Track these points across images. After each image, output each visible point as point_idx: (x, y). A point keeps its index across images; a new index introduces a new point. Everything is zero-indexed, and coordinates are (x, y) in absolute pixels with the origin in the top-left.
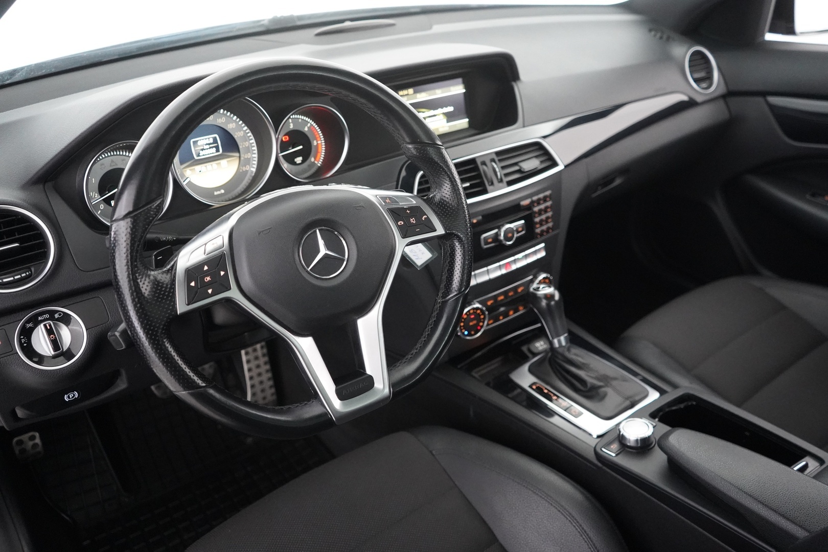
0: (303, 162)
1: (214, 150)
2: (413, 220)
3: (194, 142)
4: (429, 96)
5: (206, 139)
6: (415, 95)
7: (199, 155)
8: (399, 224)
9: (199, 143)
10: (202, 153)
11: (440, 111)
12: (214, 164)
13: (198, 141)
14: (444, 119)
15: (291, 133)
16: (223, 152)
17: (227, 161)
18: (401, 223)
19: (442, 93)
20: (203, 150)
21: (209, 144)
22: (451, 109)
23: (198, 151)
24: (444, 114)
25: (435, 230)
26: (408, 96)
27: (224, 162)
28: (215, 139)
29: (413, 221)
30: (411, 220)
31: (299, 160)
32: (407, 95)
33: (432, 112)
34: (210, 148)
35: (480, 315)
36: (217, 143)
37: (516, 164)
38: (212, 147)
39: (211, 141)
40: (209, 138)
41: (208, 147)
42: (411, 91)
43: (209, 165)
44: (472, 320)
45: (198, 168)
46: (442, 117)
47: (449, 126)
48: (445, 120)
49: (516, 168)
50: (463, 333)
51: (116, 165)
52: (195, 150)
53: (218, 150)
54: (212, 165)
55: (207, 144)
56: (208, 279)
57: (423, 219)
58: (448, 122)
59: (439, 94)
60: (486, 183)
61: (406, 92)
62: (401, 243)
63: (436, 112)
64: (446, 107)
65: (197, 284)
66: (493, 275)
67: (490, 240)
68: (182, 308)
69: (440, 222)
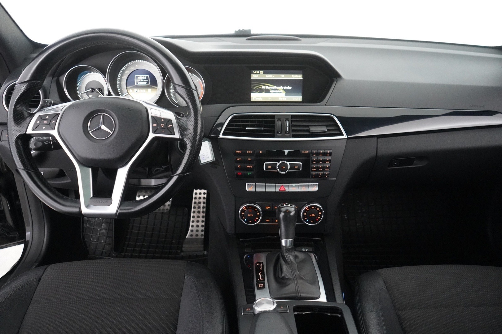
1: (146, 82)
3: (136, 77)
5: (143, 76)
6: (264, 75)
7: (137, 84)
9: (139, 78)
10: (139, 83)
11: (282, 87)
12: (144, 90)
13: (138, 77)
14: (284, 93)
16: (150, 85)
17: (151, 90)
19: (285, 77)
20: (140, 81)
21: (144, 79)
22: (290, 88)
23: (137, 82)
24: (284, 89)
27: (149, 90)
28: (147, 78)
29: (162, 126)
33: (275, 87)
34: (144, 81)
35: (257, 213)
36: (148, 80)
37: (308, 126)
38: (145, 81)
39: (145, 78)
40: (144, 77)
41: (143, 80)
42: (262, 72)
43: (141, 90)
44: (250, 213)
45: (136, 90)
46: (282, 91)
47: (287, 98)
49: (307, 129)
51: (95, 79)
52: (136, 81)
53: (147, 83)
54: (143, 90)
55: (143, 79)
56: (46, 122)
57: (169, 126)
58: (286, 95)
59: (282, 77)
60: (276, 132)
61: (258, 72)
62: (151, 136)
63: (278, 88)
64: (287, 86)
65: (40, 122)
66: (269, 189)
67: (270, 167)
68: (29, 131)
69: (178, 131)
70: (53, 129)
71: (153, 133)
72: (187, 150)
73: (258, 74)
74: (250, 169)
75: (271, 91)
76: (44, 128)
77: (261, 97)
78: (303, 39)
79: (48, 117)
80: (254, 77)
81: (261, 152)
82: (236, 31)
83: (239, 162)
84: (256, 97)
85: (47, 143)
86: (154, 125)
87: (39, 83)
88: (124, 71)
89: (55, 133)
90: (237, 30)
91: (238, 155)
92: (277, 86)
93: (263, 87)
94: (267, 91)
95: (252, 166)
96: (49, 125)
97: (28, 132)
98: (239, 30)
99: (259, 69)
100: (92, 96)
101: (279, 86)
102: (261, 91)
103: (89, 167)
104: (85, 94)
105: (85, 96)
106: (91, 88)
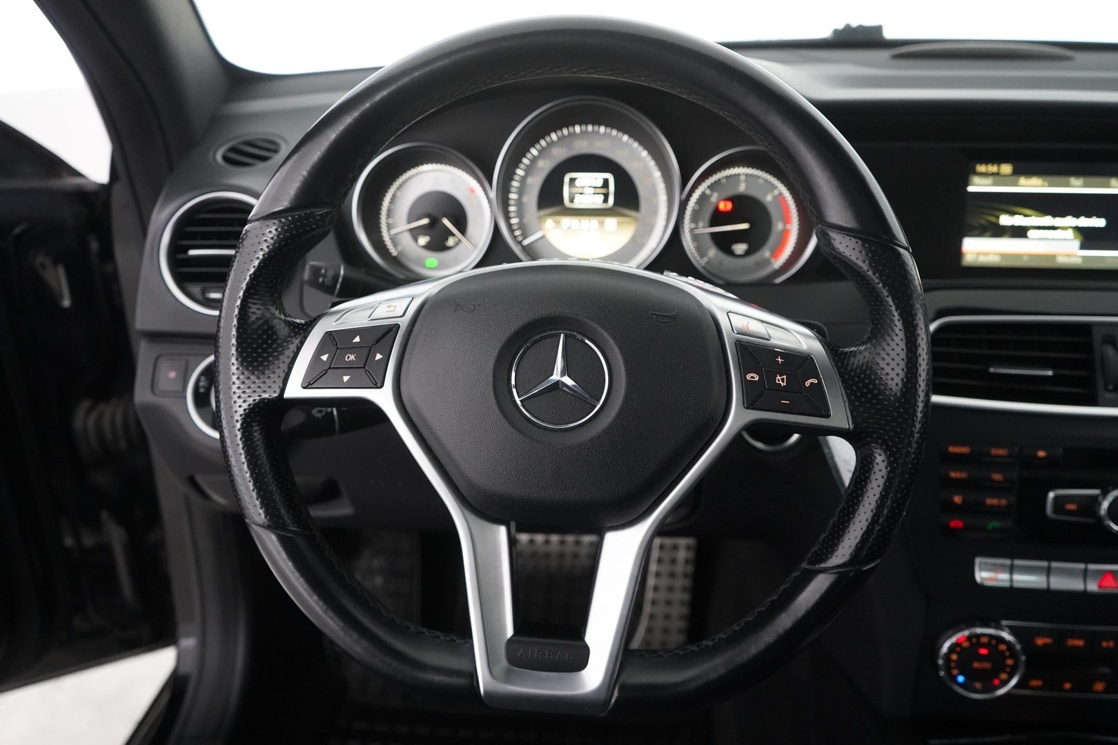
0: (748, 253)
1: (601, 197)
2: (783, 380)
3: (569, 177)
4: (1050, 186)
5: (591, 178)
6: (1014, 178)
7: (572, 202)
8: (748, 378)
9: (579, 182)
10: (579, 199)
11: (1070, 221)
12: (594, 221)
13: (577, 178)
15: (737, 200)
16: (614, 205)
17: (618, 223)
18: (753, 377)
19: (1085, 186)
20: (581, 194)
21: (595, 187)
22: (1100, 223)
23: (572, 195)
24: (1078, 230)
25: (828, 416)
26: (997, 178)
27: (611, 222)
28: (606, 182)
29: (781, 380)
30: (778, 377)
31: (740, 248)
32: (997, 174)
33: (1048, 220)
34: (595, 194)
35: (1005, 658)
36: (609, 189)
38: (598, 194)
39: (600, 183)
41: (591, 191)
42: (1006, 169)
43: (585, 221)
44: (982, 658)
45: (566, 221)
46: (1070, 234)
47: (1084, 258)
48: (1077, 243)
50: (954, 679)
52: (568, 192)
53: (606, 200)
54: (590, 222)
55: (591, 187)
56: (352, 357)
57: (808, 383)
58: (1083, 247)
59: (1076, 187)
60: (1100, 383)
61: (993, 168)
62: (736, 417)
63: (1058, 221)
64: (1089, 216)
65: (331, 359)
66: (1060, 583)
67: (1072, 507)
68: (295, 389)
69: (844, 402)
70: (379, 385)
71: (747, 408)
72: (873, 477)
73: (993, 174)
74: (996, 512)
75: (1030, 233)
76: (346, 378)
77: (995, 254)
78: (1080, 57)
79: (357, 339)
80: (978, 186)
81: (1041, 454)
82: (836, 32)
83: (958, 485)
84: (978, 254)
85: (320, 411)
86: (748, 377)
87: (327, 213)
88: (534, 159)
89: (383, 398)
90: (841, 26)
91: (958, 461)
92: (1055, 214)
93: (1005, 220)
94: (1020, 232)
95: (1004, 502)
96: (364, 367)
97: (287, 395)
98: (848, 28)
99: (997, 158)
101: (1063, 214)
102: (1000, 231)
103: (499, 522)
104: (407, 234)
105: (406, 239)
106: (428, 216)
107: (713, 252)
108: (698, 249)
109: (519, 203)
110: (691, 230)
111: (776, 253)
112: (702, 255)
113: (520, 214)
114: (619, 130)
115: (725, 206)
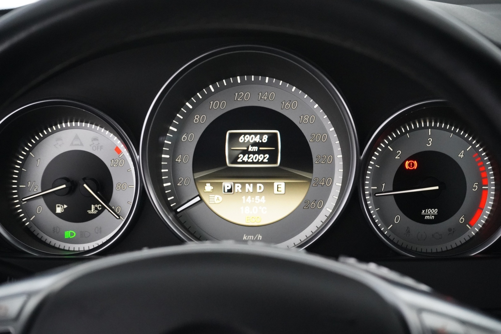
0: (438, 219)
1: (267, 156)
3: (231, 134)
5: (256, 134)
7: (234, 161)
9: (241, 139)
10: (241, 157)
12: (260, 183)
13: (239, 135)
16: (281, 164)
17: (285, 183)
20: (245, 152)
21: (260, 145)
23: (234, 153)
27: (280, 185)
28: (272, 139)
31: (431, 213)
34: (260, 152)
36: (276, 146)
38: (264, 152)
39: (265, 139)
40: (262, 134)
41: (255, 149)
43: (249, 184)
45: (227, 184)
51: (82, 145)
52: (230, 150)
53: (273, 159)
54: (255, 184)
55: (255, 144)
88: (190, 114)
100: (65, 206)
104: (42, 201)
105: (41, 207)
106: (66, 180)
107: (398, 218)
108: (381, 214)
109: (173, 163)
110: (374, 194)
111: (471, 218)
112: (386, 222)
113: (174, 177)
114: (285, 81)
115: (412, 165)
